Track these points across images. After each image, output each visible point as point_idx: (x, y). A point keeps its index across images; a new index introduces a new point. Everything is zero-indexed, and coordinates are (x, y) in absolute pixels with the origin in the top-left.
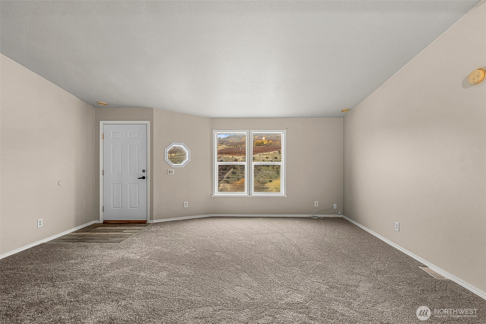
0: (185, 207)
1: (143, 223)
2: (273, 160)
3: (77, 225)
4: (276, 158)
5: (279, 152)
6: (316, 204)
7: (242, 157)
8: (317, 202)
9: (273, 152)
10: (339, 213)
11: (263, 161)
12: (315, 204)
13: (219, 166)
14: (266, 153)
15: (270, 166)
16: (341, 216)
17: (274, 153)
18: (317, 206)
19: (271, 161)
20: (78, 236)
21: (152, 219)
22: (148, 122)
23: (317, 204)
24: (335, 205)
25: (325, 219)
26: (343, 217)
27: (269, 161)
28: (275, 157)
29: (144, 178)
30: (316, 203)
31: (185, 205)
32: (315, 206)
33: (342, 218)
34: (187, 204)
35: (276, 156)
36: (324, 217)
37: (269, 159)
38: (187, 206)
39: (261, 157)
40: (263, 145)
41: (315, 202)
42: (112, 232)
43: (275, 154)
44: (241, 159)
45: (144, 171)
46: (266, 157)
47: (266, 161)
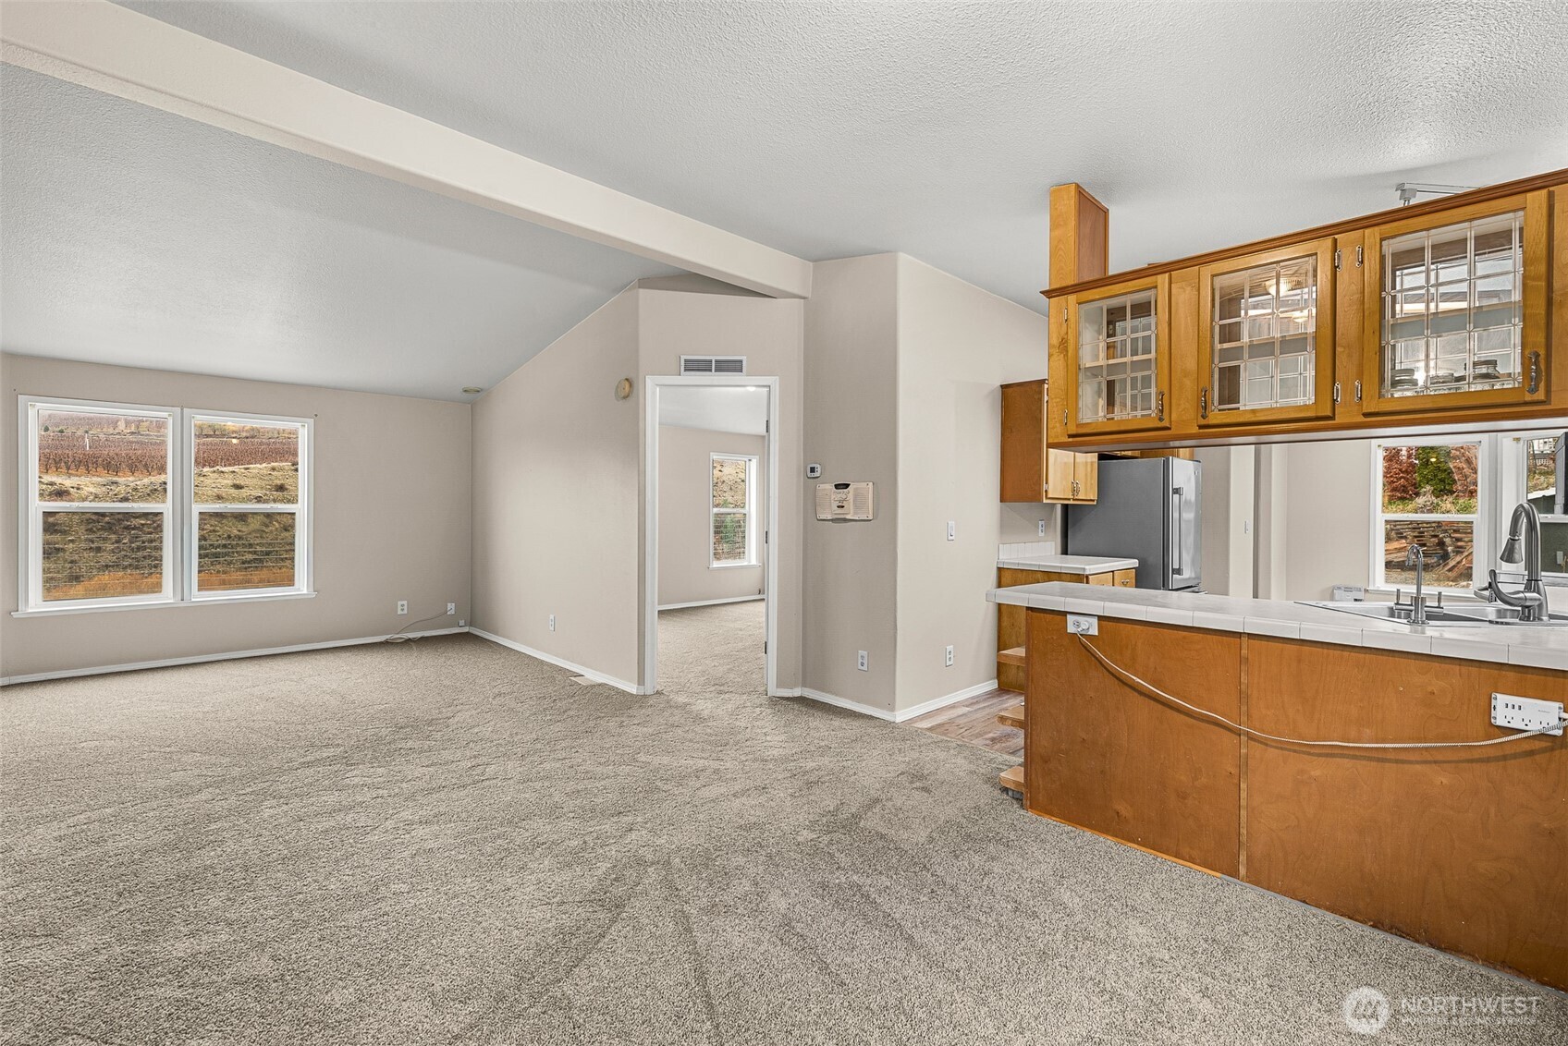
2: (266, 495)
4: (281, 488)
6: (402, 607)
7: (99, 479)
8: (405, 603)
9: (264, 465)
10: (462, 623)
11: (219, 497)
12: (399, 608)
13: (46, 514)
14: (231, 469)
15: (250, 520)
16: (466, 630)
17: (274, 469)
18: (405, 612)
19: (259, 499)
23: (405, 608)
24: (451, 606)
25: (423, 639)
26: (471, 631)
27: (248, 499)
28: (276, 486)
30: (403, 605)
32: (400, 612)
33: (468, 633)
35: (279, 482)
36: (422, 638)
37: (244, 492)
39: (208, 482)
40: (217, 436)
41: (400, 603)
43: (275, 473)
44: (92, 489)
46: (230, 482)
47: (234, 499)
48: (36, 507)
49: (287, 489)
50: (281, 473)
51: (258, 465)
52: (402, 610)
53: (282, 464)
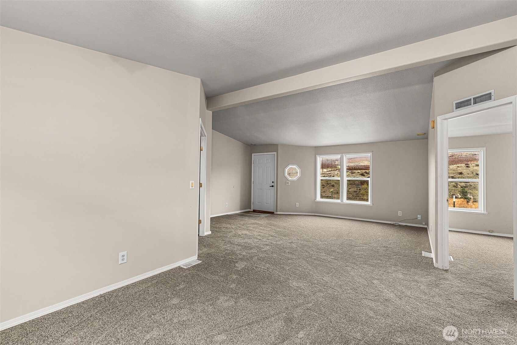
0: (297, 206)
1: (272, 213)
3: (241, 210)
4: (461, 173)
5: (466, 165)
8: (401, 212)
9: (455, 165)
10: (424, 223)
12: (399, 214)
13: (321, 180)
16: (425, 226)
17: (458, 167)
20: (241, 214)
21: (277, 211)
22: (275, 153)
23: (401, 214)
28: (459, 173)
29: (273, 186)
31: (296, 205)
34: (298, 205)
35: (460, 171)
38: (298, 206)
41: (399, 212)
42: (256, 215)
45: (273, 182)
48: (319, 178)
49: (463, 174)
50: (461, 168)
51: (453, 166)
52: (400, 214)
53: (461, 165)
